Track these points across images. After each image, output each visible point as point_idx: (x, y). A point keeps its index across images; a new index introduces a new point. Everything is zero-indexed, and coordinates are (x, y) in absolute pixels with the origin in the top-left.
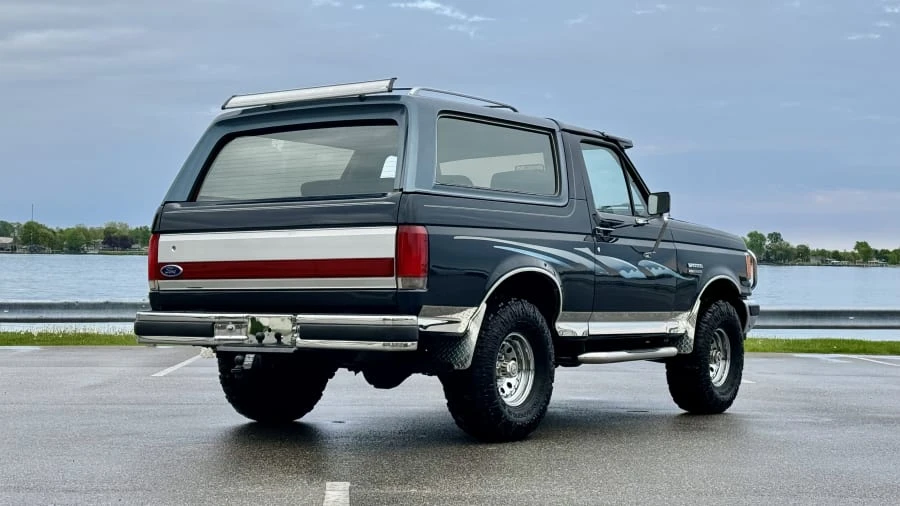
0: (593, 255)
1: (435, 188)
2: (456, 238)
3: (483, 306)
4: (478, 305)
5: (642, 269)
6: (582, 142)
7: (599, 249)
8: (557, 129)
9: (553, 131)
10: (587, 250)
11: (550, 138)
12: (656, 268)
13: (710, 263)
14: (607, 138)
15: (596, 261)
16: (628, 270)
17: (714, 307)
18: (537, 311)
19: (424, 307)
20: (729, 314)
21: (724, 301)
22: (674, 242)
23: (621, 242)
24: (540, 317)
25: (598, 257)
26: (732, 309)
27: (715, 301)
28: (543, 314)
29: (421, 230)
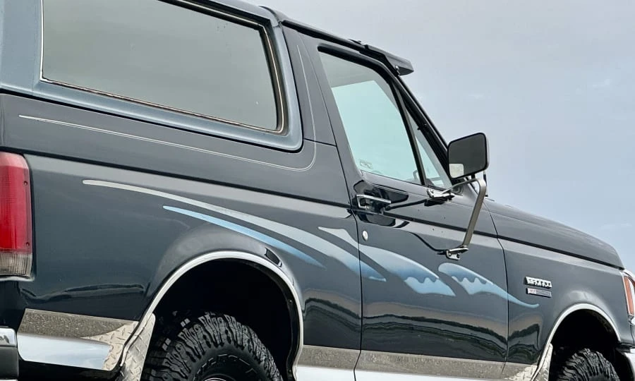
0: (355, 244)
1: (40, 86)
2: (85, 182)
3: (150, 319)
4: (139, 317)
5: (446, 278)
6: (321, 49)
7: (365, 234)
8: (274, 23)
9: (266, 22)
10: (342, 234)
11: (262, 35)
12: (472, 279)
13: (563, 280)
14: (367, 50)
15: (360, 256)
16: (421, 278)
17: (576, 360)
18: (256, 340)
19: (27, 310)
20: (603, 371)
21: (593, 350)
22: (497, 237)
23: (412, 227)
24: (262, 352)
25: (364, 249)
26: (608, 366)
27: (577, 348)
28: (267, 346)
29: (16, 161)
